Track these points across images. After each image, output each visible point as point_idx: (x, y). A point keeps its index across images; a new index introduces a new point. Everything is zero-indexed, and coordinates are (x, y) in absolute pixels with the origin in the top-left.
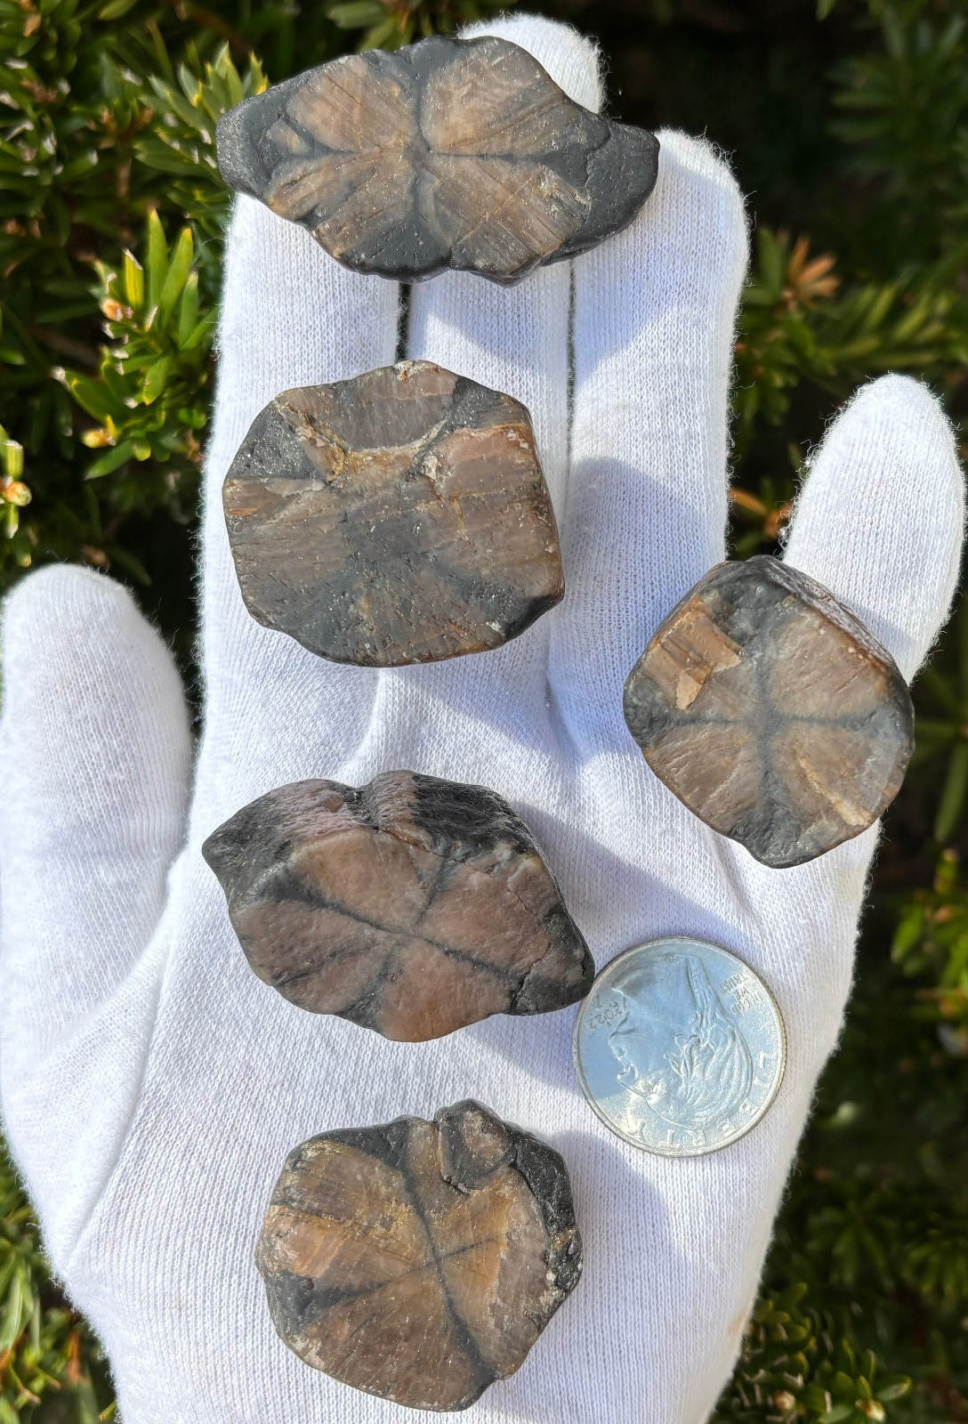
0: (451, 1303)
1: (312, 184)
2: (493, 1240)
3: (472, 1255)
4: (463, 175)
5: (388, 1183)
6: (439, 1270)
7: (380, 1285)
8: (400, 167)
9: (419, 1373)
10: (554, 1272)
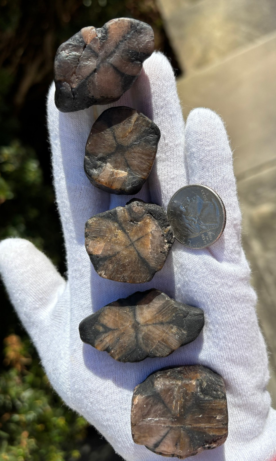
0: (139, 254)
1: (107, 340)
2: (147, 235)
3: (142, 240)
4: (149, 331)
5: (114, 225)
6: (133, 246)
7: (117, 253)
8: (132, 331)
9: (134, 274)
10: (166, 240)
